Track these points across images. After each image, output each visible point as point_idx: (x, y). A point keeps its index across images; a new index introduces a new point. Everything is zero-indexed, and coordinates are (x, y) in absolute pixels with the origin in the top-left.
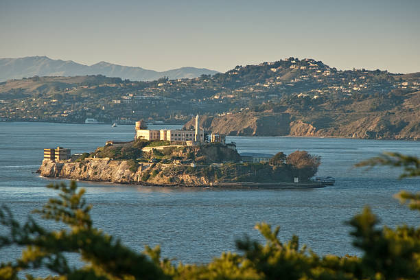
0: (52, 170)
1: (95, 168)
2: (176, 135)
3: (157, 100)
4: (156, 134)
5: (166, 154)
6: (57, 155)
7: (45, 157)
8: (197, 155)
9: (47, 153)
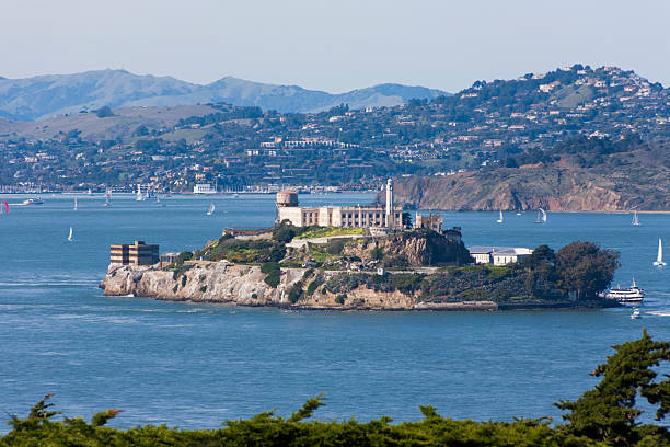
0: (124, 285)
1: (202, 279)
2: (350, 216)
4: (314, 215)
5: (331, 252)
6: (133, 255)
7: (113, 261)
8: (390, 253)
9: (116, 252)
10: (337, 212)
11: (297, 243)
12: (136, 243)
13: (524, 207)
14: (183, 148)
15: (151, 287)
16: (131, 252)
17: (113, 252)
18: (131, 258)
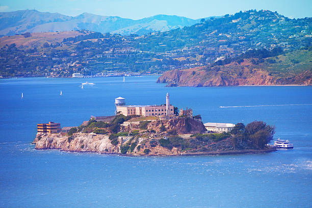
0: (45, 145)
1: (82, 142)
2: (150, 111)
3: (134, 53)
4: (133, 110)
5: (141, 128)
6: (48, 129)
7: (39, 132)
8: (169, 128)
9: (40, 127)
10: (143, 109)
11: (126, 124)
12: (50, 123)
13: (227, 84)
14: (66, 54)
15: (57, 145)
16: (47, 127)
17: (39, 127)
18: (48, 130)
